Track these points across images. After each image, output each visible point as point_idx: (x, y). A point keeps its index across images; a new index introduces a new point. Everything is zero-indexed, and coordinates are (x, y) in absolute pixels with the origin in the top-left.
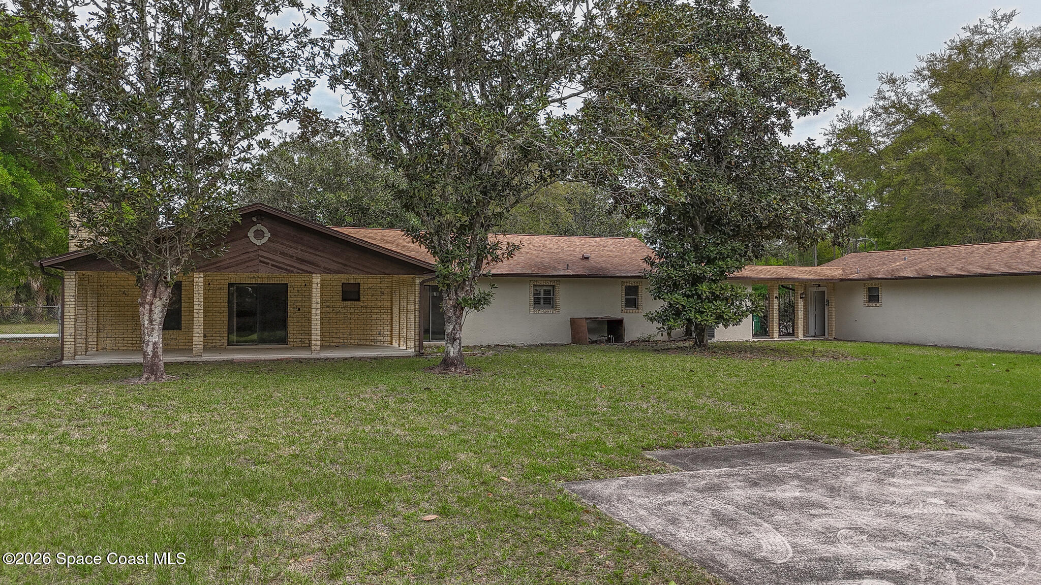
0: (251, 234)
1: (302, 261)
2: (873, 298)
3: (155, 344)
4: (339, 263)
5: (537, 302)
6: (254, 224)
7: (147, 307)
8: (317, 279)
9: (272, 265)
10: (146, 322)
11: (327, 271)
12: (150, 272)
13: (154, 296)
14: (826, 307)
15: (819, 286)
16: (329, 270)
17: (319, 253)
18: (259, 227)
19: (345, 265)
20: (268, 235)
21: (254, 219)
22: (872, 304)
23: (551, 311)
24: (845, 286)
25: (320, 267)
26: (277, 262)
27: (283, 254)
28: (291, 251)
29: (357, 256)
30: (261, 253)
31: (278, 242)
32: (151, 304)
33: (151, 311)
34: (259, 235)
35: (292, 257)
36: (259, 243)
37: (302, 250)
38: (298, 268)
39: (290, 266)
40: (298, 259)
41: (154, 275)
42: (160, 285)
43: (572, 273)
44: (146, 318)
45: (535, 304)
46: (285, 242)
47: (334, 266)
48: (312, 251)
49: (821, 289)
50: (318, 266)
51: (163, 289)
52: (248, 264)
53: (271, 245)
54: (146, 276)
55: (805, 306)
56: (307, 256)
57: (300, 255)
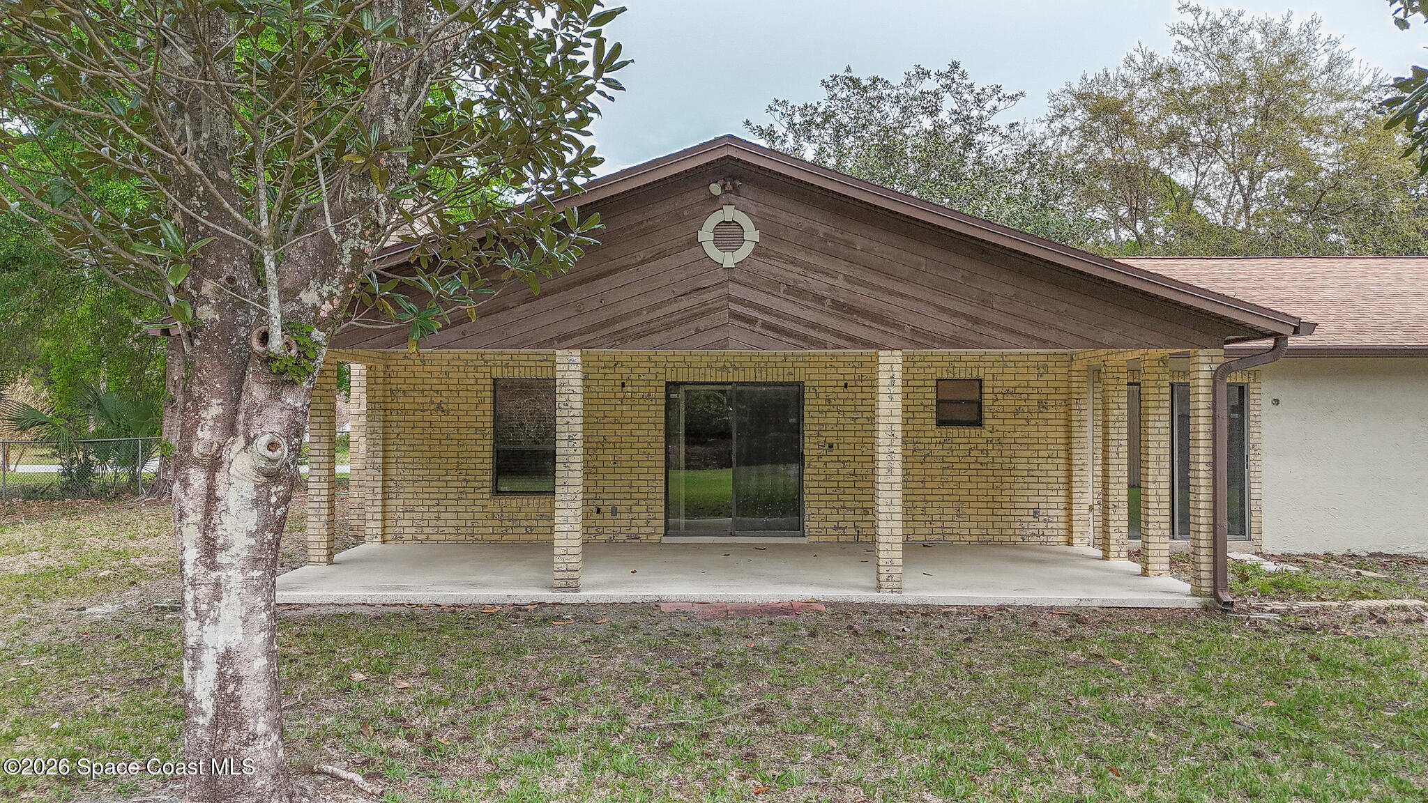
0: (706, 235)
1: (848, 310)
4: (955, 314)
6: (715, 203)
8: (891, 364)
9: (766, 325)
11: (920, 338)
16: (925, 334)
17: (898, 287)
18: (729, 212)
19: (976, 321)
20: (752, 235)
21: (715, 188)
25: (900, 327)
26: (779, 316)
27: (795, 292)
28: (818, 284)
29: (1011, 291)
30: (735, 290)
31: (780, 257)
34: (728, 235)
35: (820, 299)
36: (729, 260)
37: (847, 279)
38: (838, 334)
39: (814, 326)
40: (837, 305)
46: (801, 256)
47: (944, 325)
48: (877, 281)
50: (894, 326)
52: (702, 323)
53: (761, 266)
56: (864, 298)
57: (844, 292)
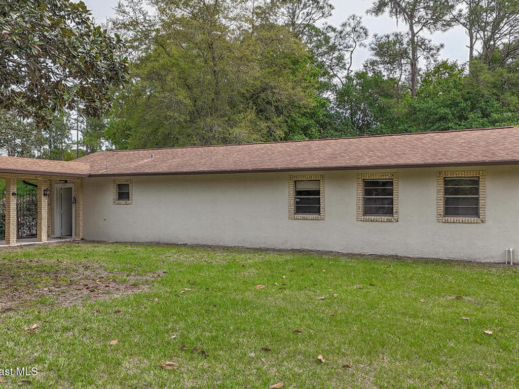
2: (123, 195)
14: (74, 205)
15: (66, 182)
22: (121, 202)
24: (95, 182)
49: (68, 185)
55: (50, 204)
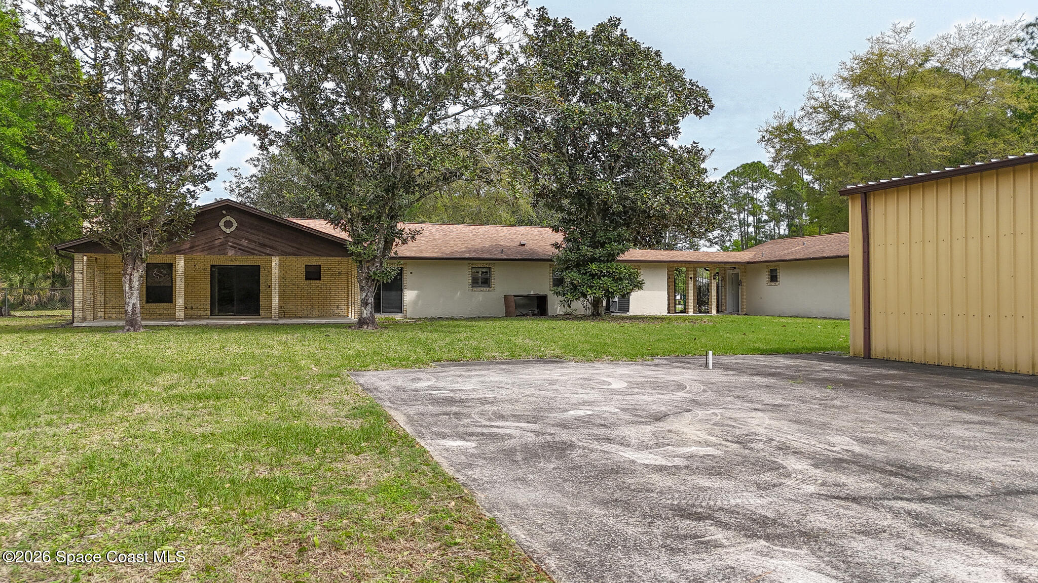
0: (221, 224)
1: (263, 245)
2: (774, 278)
3: (133, 304)
4: (294, 247)
5: (475, 282)
6: (225, 216)
7: (128, 277)
8: (276, 260)
9: (239, 249)
10: (127, 288)
11: (283, 253)
12: (129, 251)
13: (133, 269)
15: (735, 268)
16: (285, 252)
17: (277, 239)
18: (228, 218)
19: (299, 249)
20: (235, 224)
21: (224, 212)
23: (488, 289)
25: (278, 250)
26: (243, 246)
27: (248, 240)
28: (254, 238)
29: (308, 241)
30: (230, 239)
31: (243, 230)
32: (131, 275)
33: (130, 280)
34: (228, 224)
35: (255, 242)
36: (228, 231)
37: (263, 237)
38: (261, 252)
39: (253, 249)
40: (260, 244)
41: (132, 253)
42: (137, 261)
43: (505, 257)
44: (127, 285)
45: (473, 283)
46: (249, 230)
47: (290, 250)
48: (271, 237)
49: (736, 271)
50: (276, 250)
51: (139, 263)
52: (220, 248)
53: (238, 232)
54: (127, 254)
56: (267, 242)
57: (262, 240)
